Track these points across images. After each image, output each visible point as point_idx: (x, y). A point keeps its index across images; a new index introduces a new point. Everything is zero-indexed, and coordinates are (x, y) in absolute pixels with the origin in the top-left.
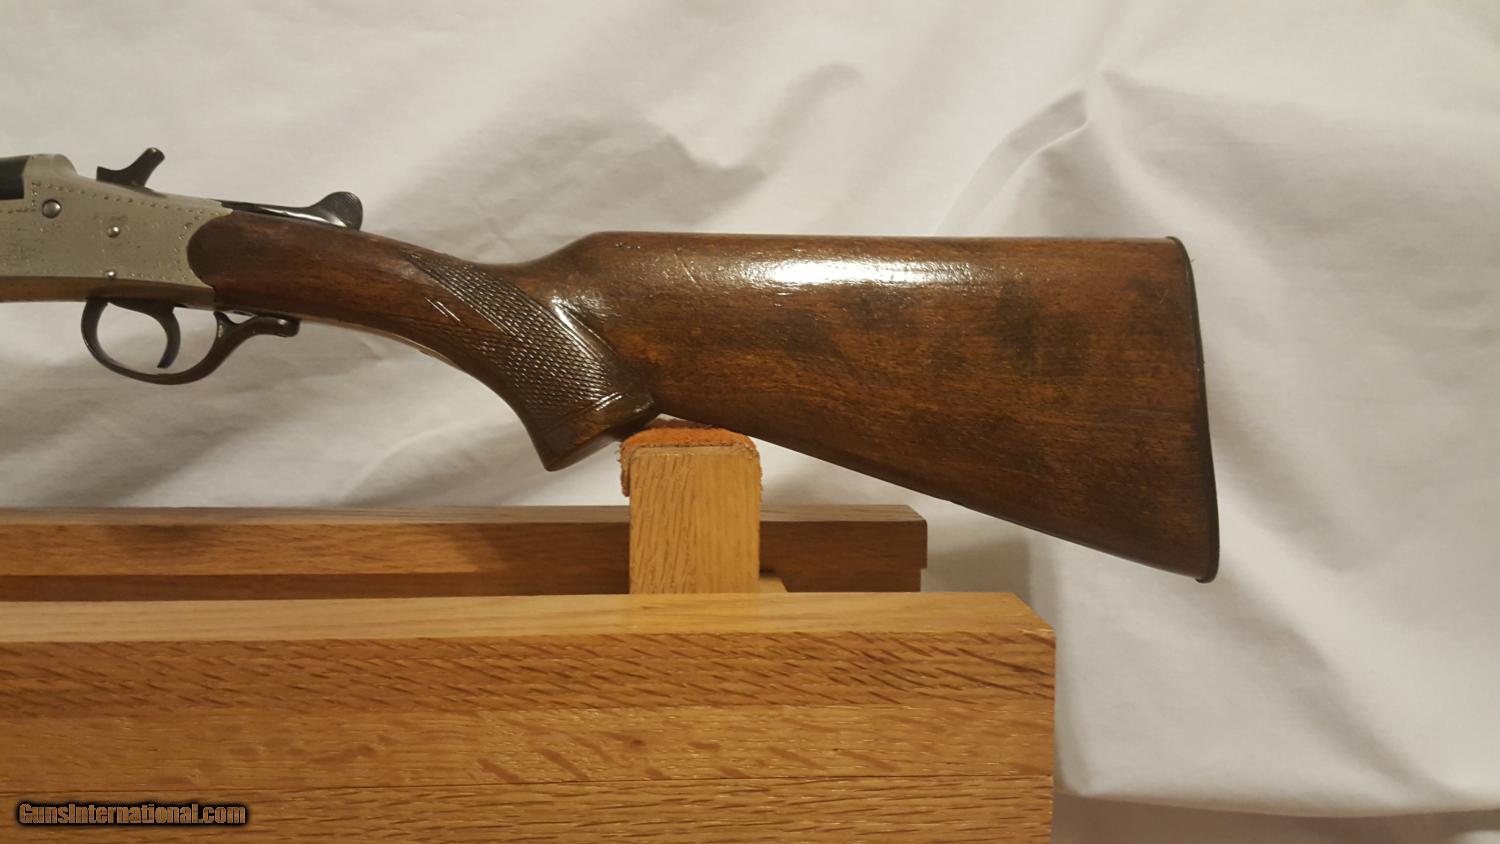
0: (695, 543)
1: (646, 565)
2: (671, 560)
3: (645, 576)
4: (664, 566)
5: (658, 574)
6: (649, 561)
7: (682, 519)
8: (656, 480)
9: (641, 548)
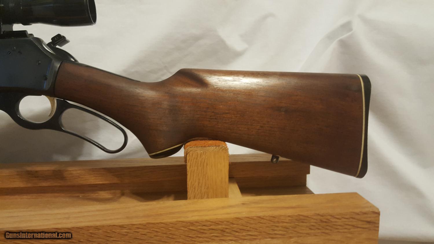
0: (208, 179)
1: (192, 187)
2: (200, 185)
3: (192, 190)
4: (198, 187)
5: (196, 189)
6: (193, 185)
7: (204, 171)
8: (195, 160)
9: (191, 181)
